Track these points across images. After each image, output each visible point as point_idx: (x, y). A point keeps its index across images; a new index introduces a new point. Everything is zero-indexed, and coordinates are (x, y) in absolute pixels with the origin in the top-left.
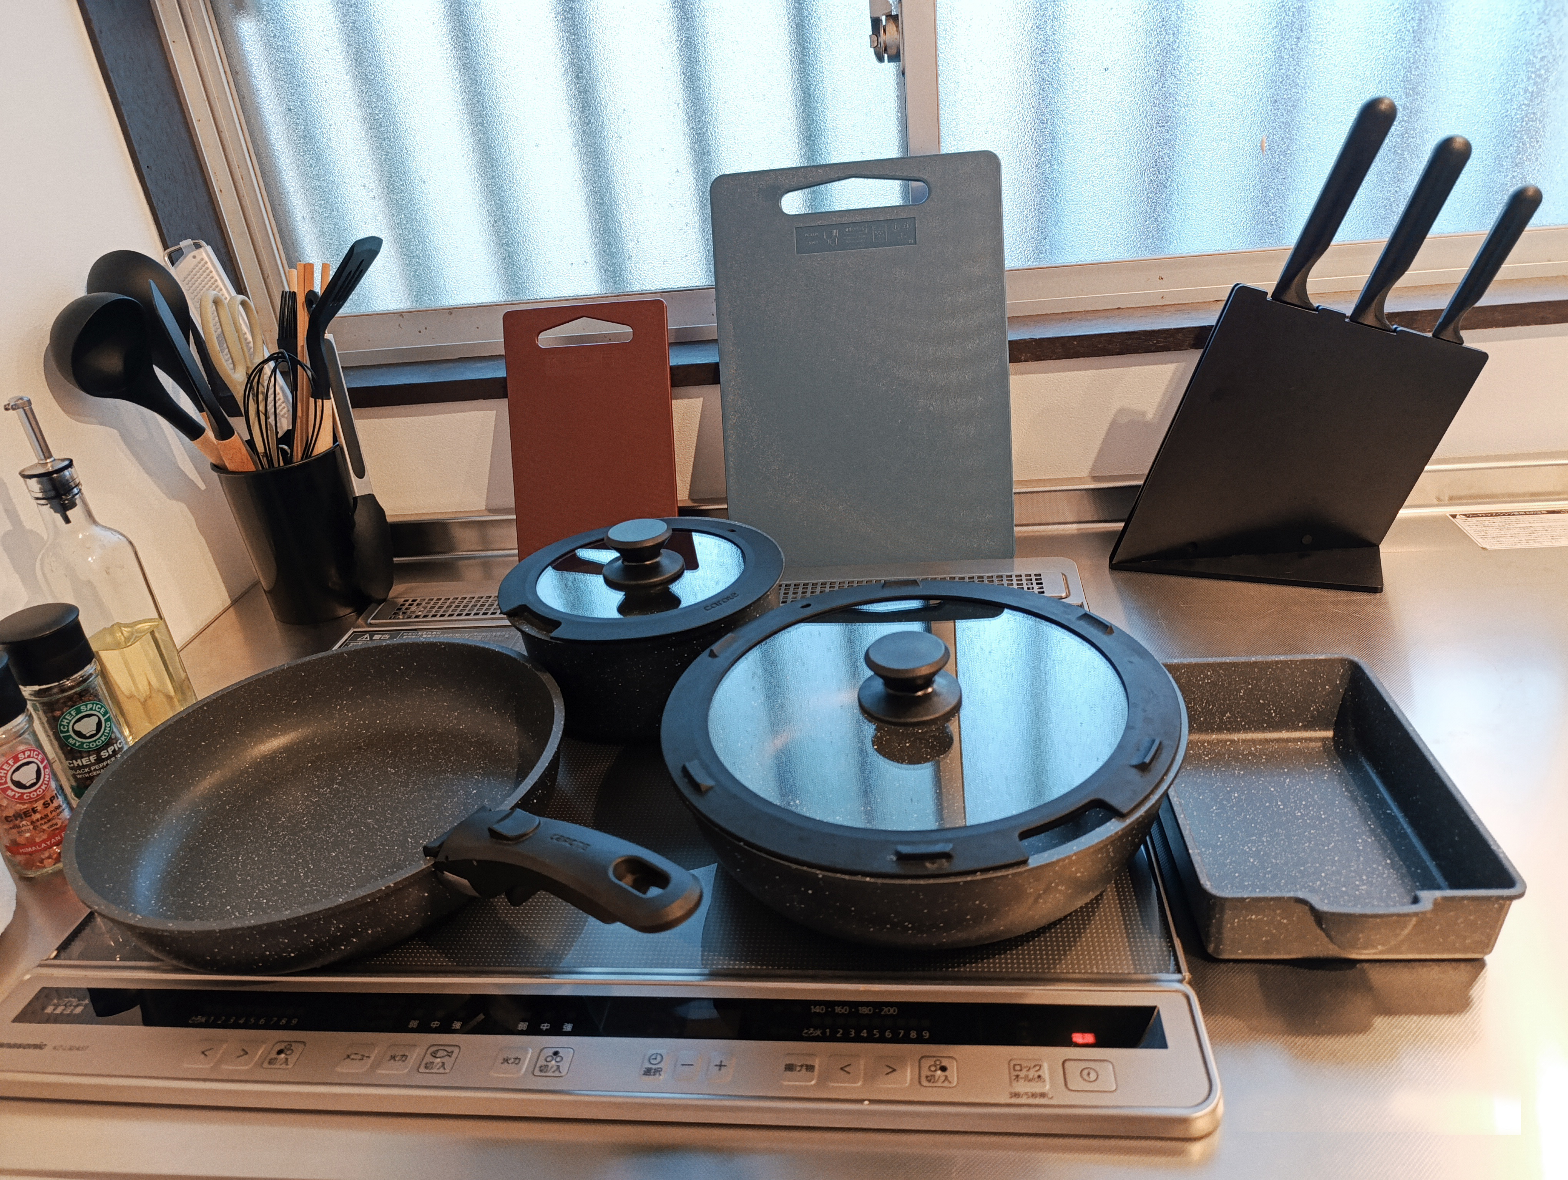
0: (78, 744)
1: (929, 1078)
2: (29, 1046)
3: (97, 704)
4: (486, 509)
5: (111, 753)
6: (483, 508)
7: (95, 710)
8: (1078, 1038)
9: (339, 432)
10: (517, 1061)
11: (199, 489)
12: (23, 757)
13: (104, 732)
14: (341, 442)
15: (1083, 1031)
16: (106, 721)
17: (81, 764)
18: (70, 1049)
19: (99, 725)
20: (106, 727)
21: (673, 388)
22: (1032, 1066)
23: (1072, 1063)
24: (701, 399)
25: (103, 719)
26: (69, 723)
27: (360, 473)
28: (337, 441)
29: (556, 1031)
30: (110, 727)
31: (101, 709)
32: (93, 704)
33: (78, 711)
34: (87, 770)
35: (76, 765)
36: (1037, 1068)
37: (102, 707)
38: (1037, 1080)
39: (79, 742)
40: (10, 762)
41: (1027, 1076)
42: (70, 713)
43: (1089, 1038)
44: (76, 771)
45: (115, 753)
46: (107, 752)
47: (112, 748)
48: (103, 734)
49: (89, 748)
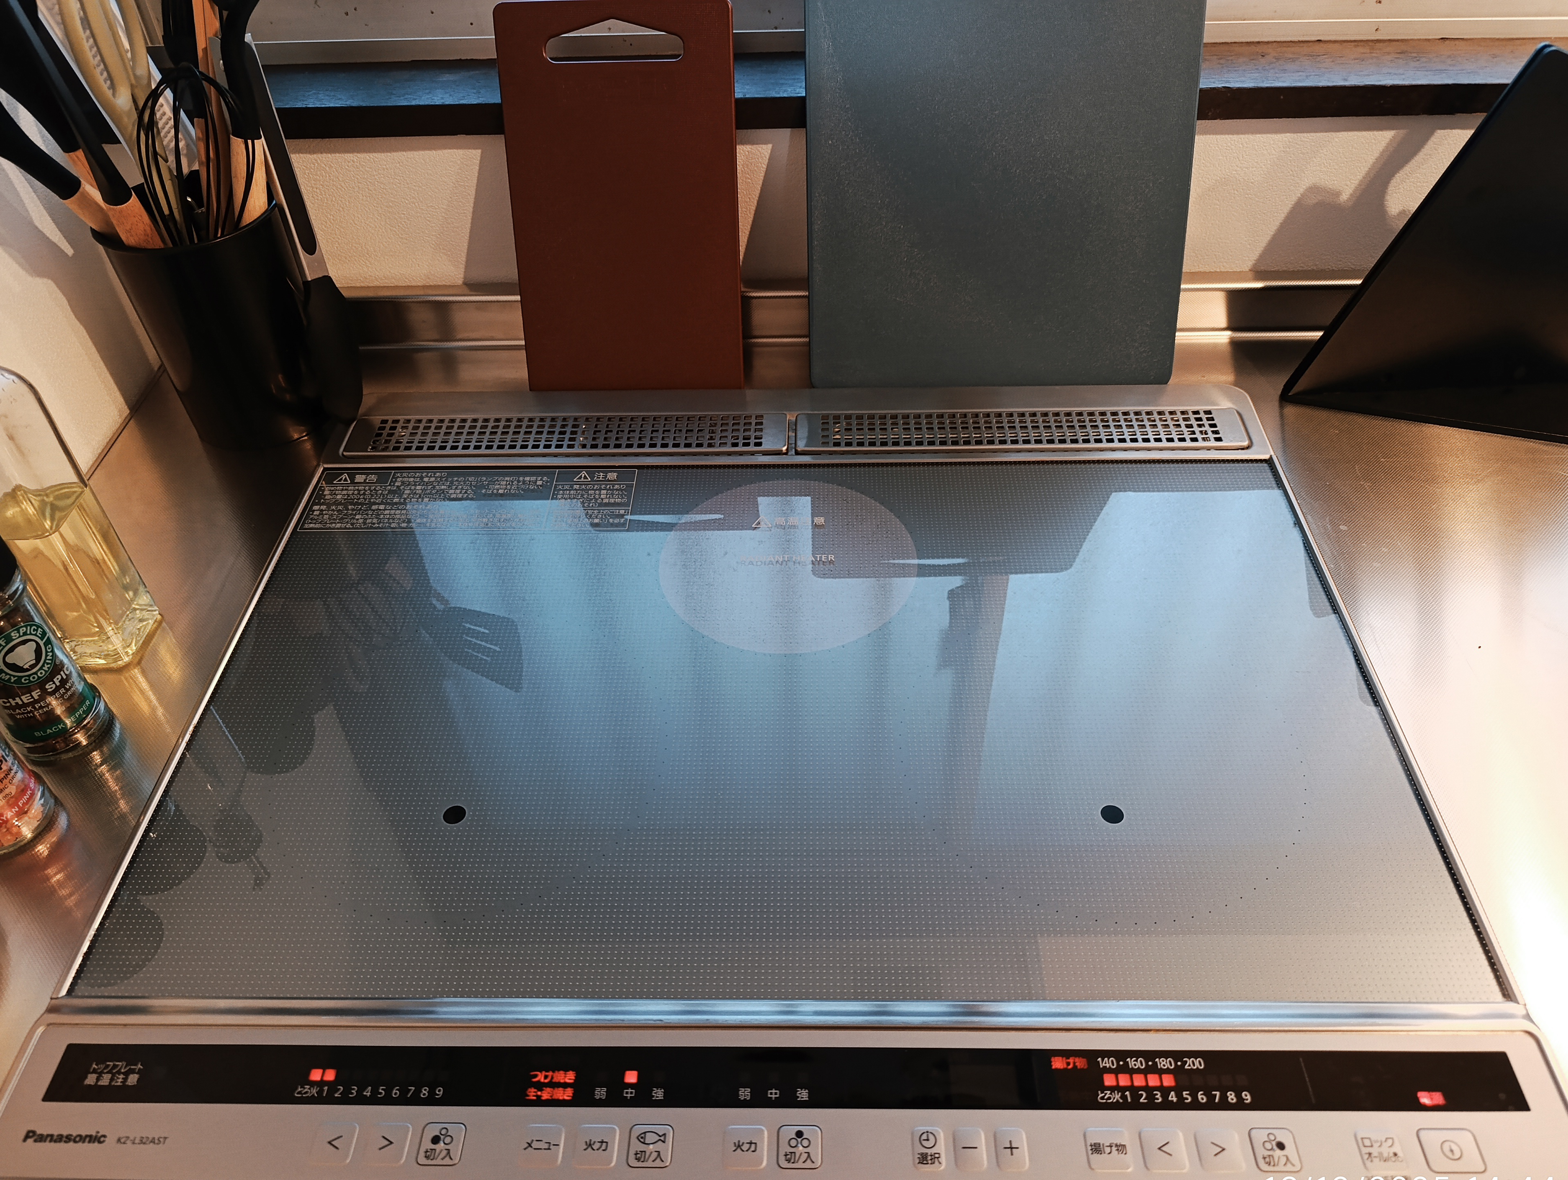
1: (1267, 1160)
2: (81, 1139)
3: (31, 627)
4: (465, 284)
5: (58, 684)
6: (460, 282)
7: (31, 634)
8: (1425, 1099)
9: (275, 186)
10: (753, 1146)
11: (67, 255)
13: (46, 659)
14: (280, 199)
15: (1429, 1089)
16: (46, 645)
17: (20, 703)
18: (142, 1142)
19: (38, 652)
20: (47, 652)
21: (738, 131)
22: (1384, 1140)
23: (1426, 1131)
24: (770, 146)
25: (41, 643)
27: (311, 245)
28: (273, 199)
29: (788, 1101)
30: (52, 651)
31: (37, 631)
32: (26, 627)
33: (9, 639)
34: (29, 709)
35: (14, 704)
36: (1390, 1142)
37: (38, 628)
38: (1393, 1159)
39: (14, 676)
41: (1381, 1154)
43: (1438, 1098)
44: (15, 711)
45: (63, 682)
46: (54, 683)
47: (59, 677)
48: (45, 662)
49: (30, 682)
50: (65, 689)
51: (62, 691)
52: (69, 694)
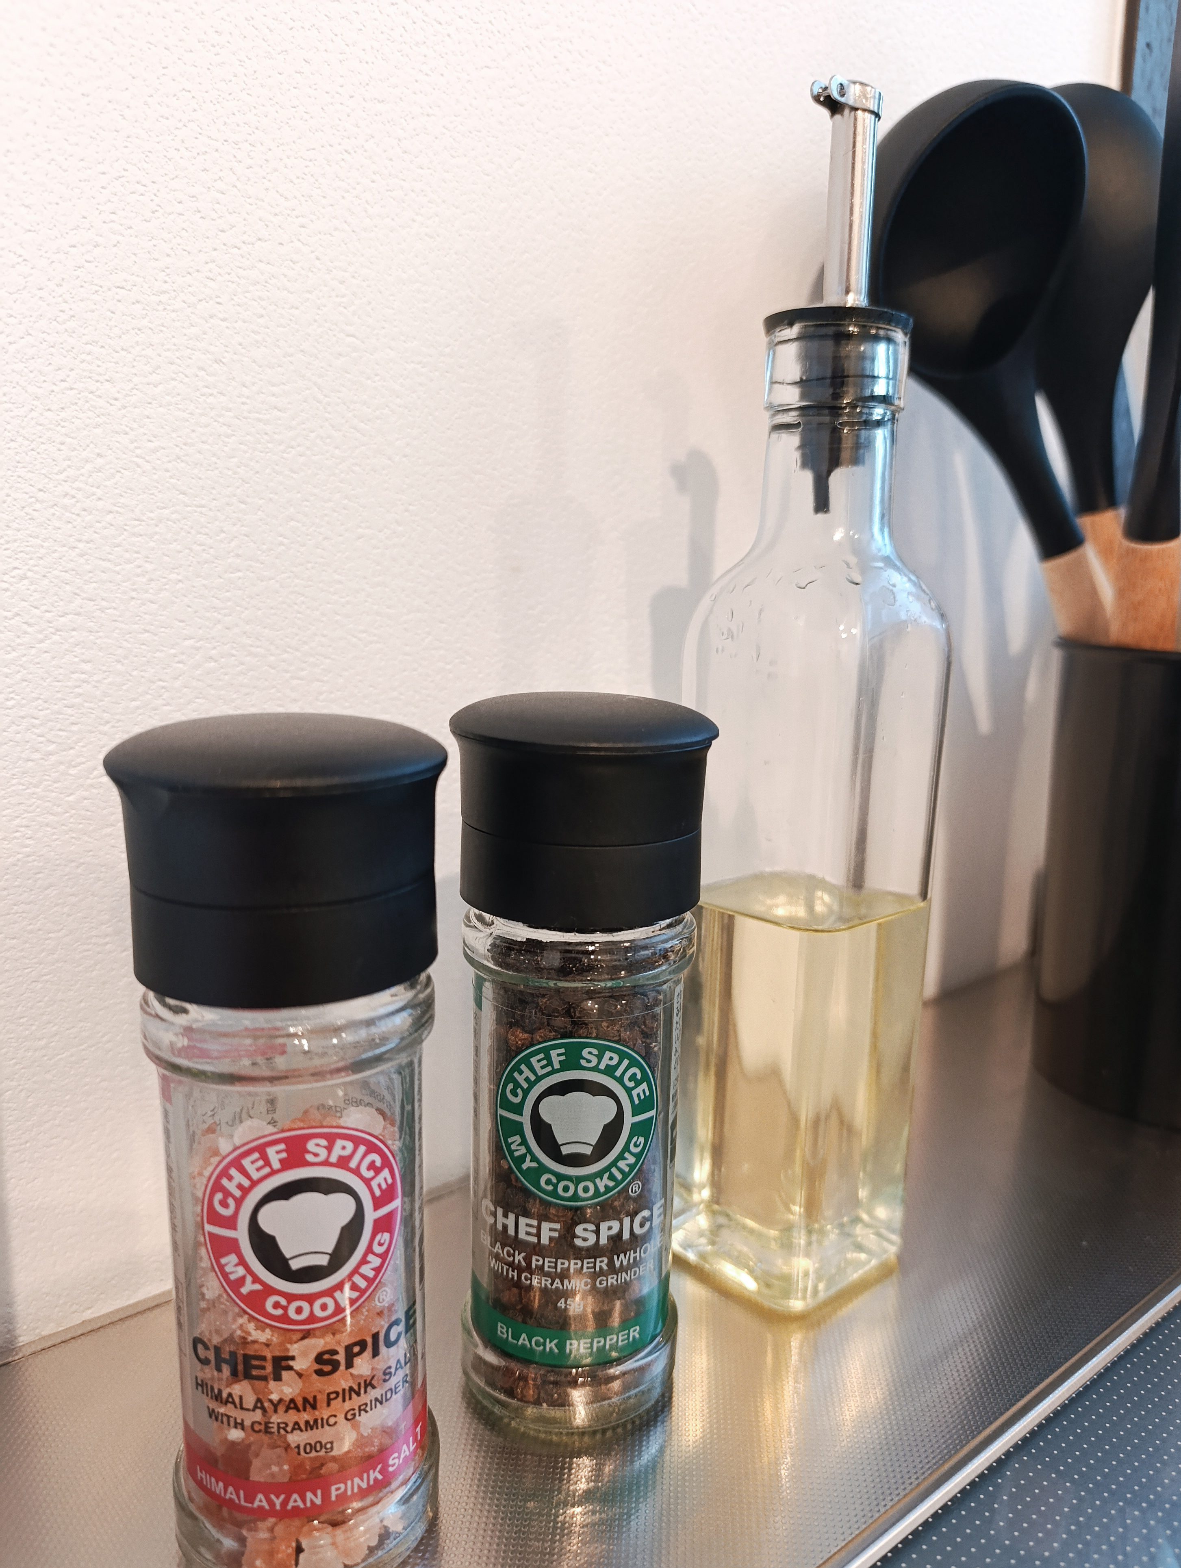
0: (527, 1164)
3: (633, 1063)
5: (603, 1241)
7: (620, 1080)
12: (323, 1154)
13: (614, 1163)
16: (636, 1129)
17: (511, 1232)
19: (611, 1132)
20: (626, 1148)
25: (629, 1121)
26: (532, 1084)
30: (639, 1156)
31: (638, 1083)
32: (622, 1056)
33: (572, 1061)
34: (519, 1258)
35: (497, 1227)
37: (645, 1078)
39: (536, 1159)
40: (271, 1151)
42: (546, 1051)
45: (617, 1244)
46: (597, 1232)
47: (616, 1225)
48: (608, 1169)
49: (554, 1194)
50: (611, 1263)
51: (602, 1263)
52: (612, 1280)
